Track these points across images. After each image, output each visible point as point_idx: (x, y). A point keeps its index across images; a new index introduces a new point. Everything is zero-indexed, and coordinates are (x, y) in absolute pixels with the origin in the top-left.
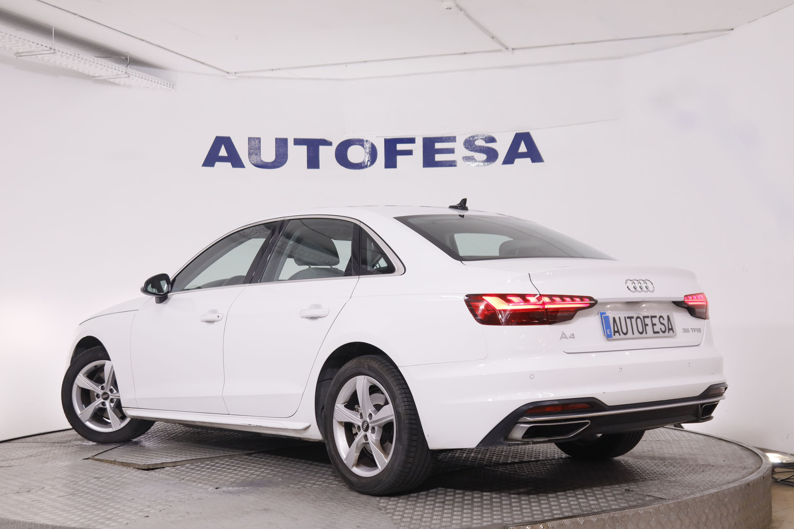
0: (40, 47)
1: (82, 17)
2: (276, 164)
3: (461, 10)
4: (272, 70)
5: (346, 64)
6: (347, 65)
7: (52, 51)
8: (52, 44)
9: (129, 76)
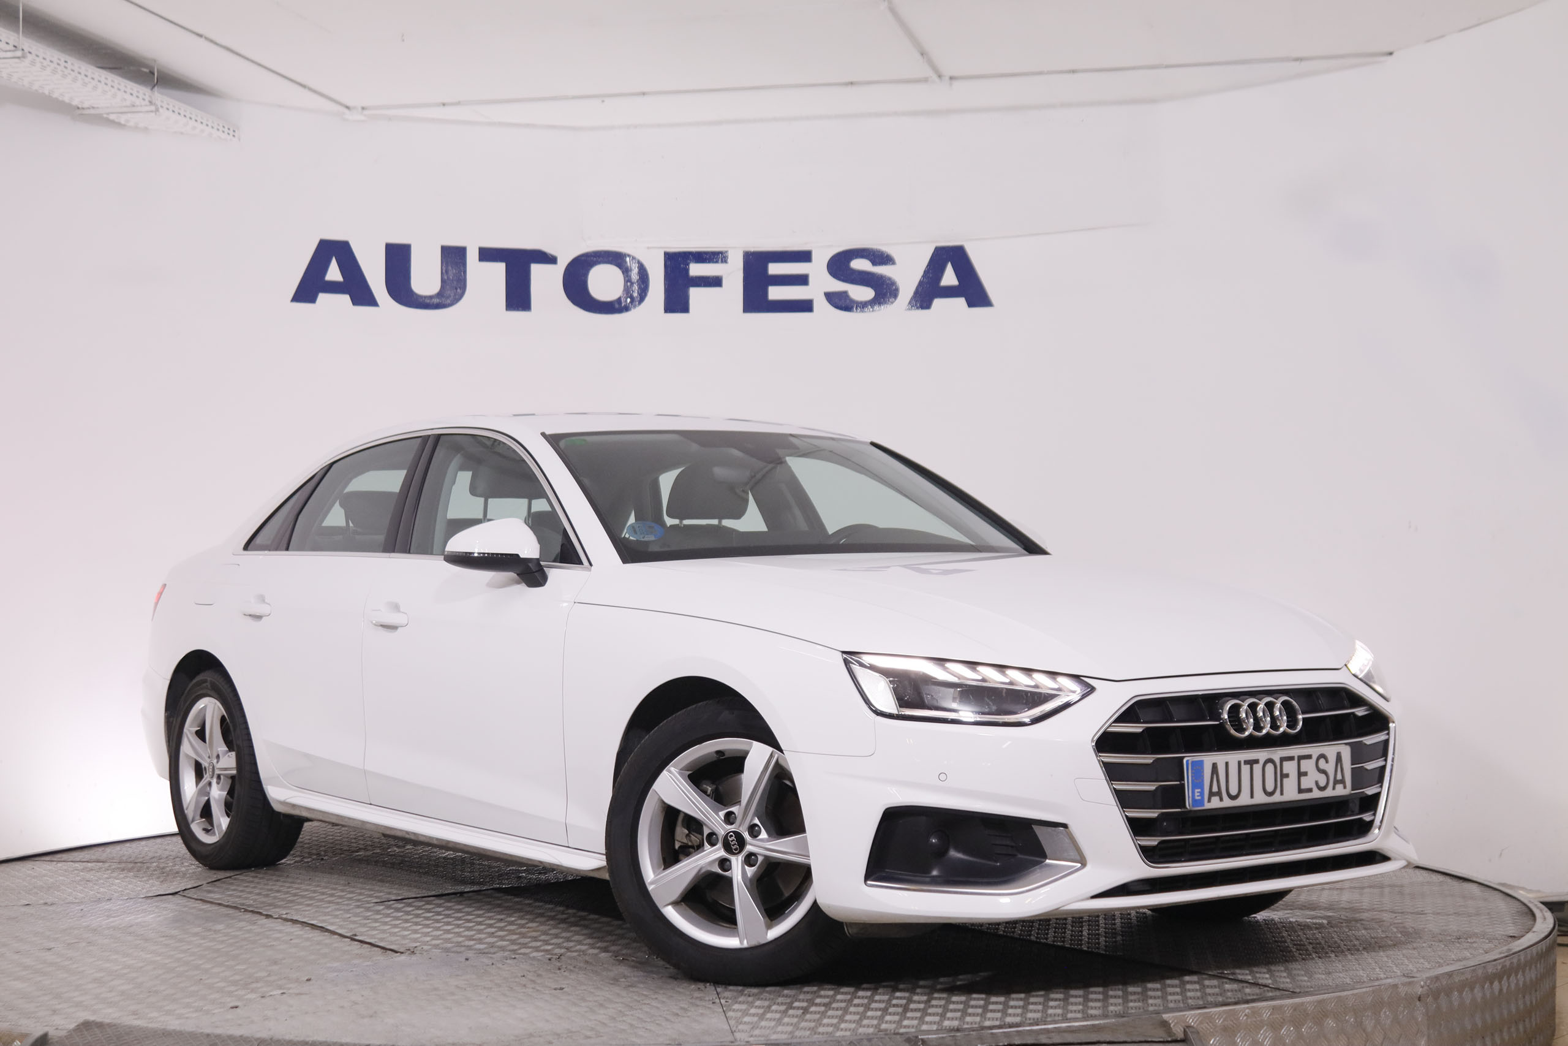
2: (444, 300)
4: (444, 105)
5: (602, 97)
7: (19, 53)
8: (19, 38)
9: (157, 110)
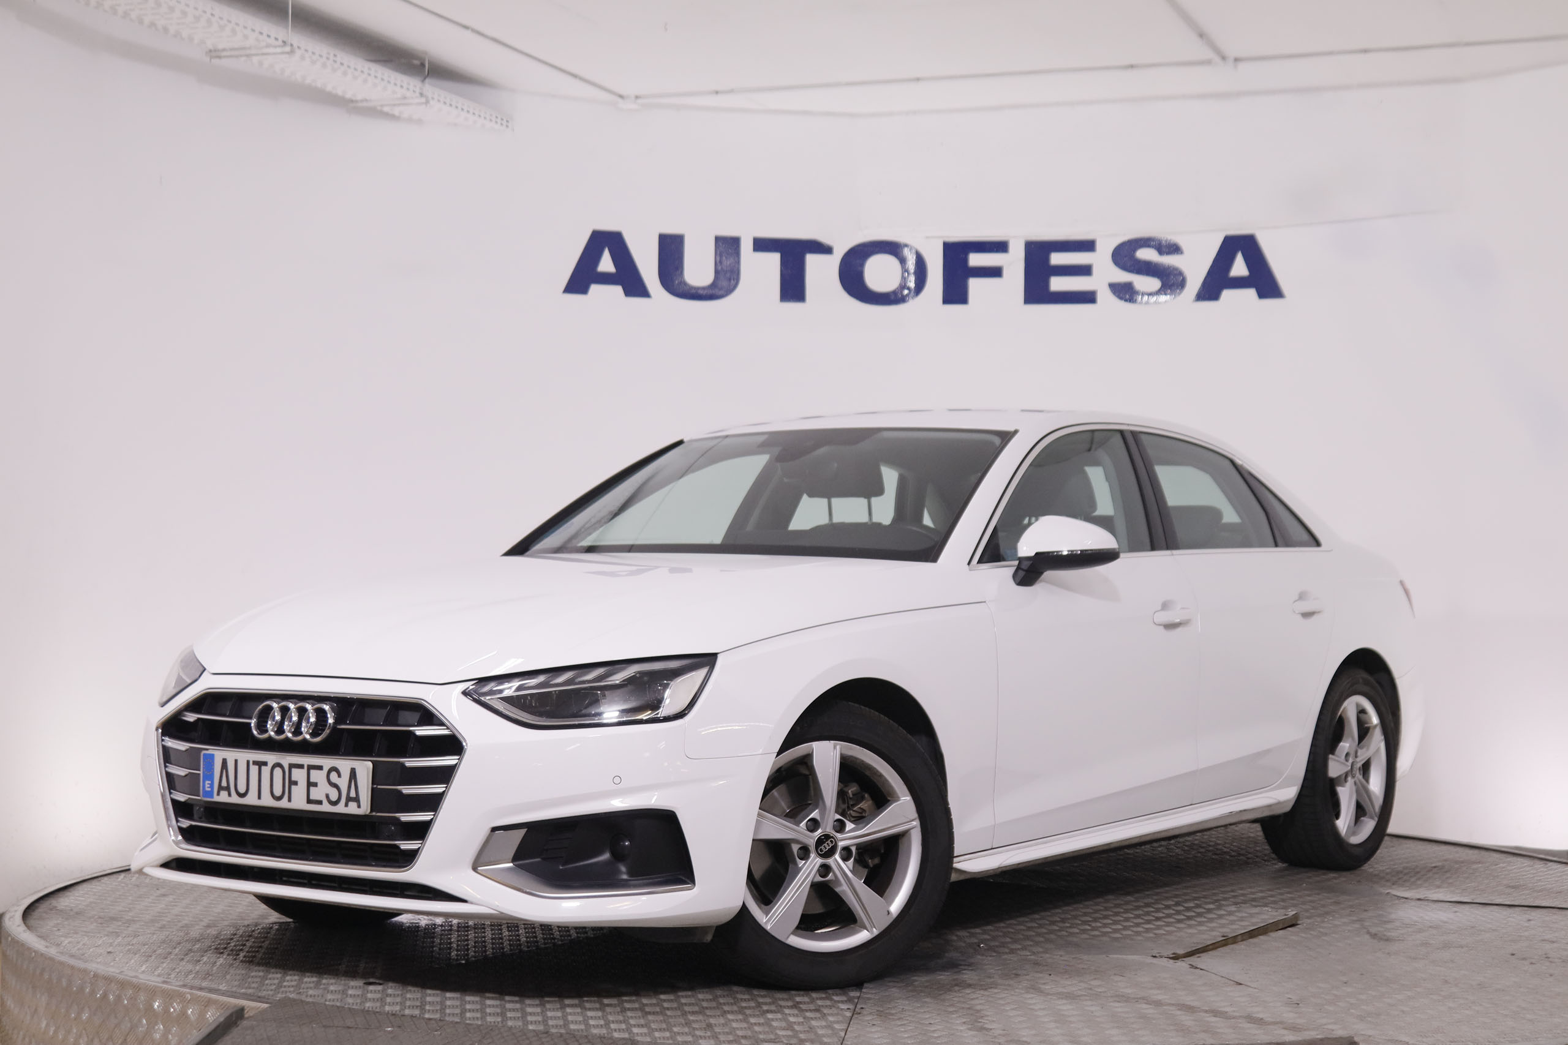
0: (264, 40)
2: (717, 291)
4: (717, 92)
7: (288, 49)
8: (288, 33)
9: (427, 102)
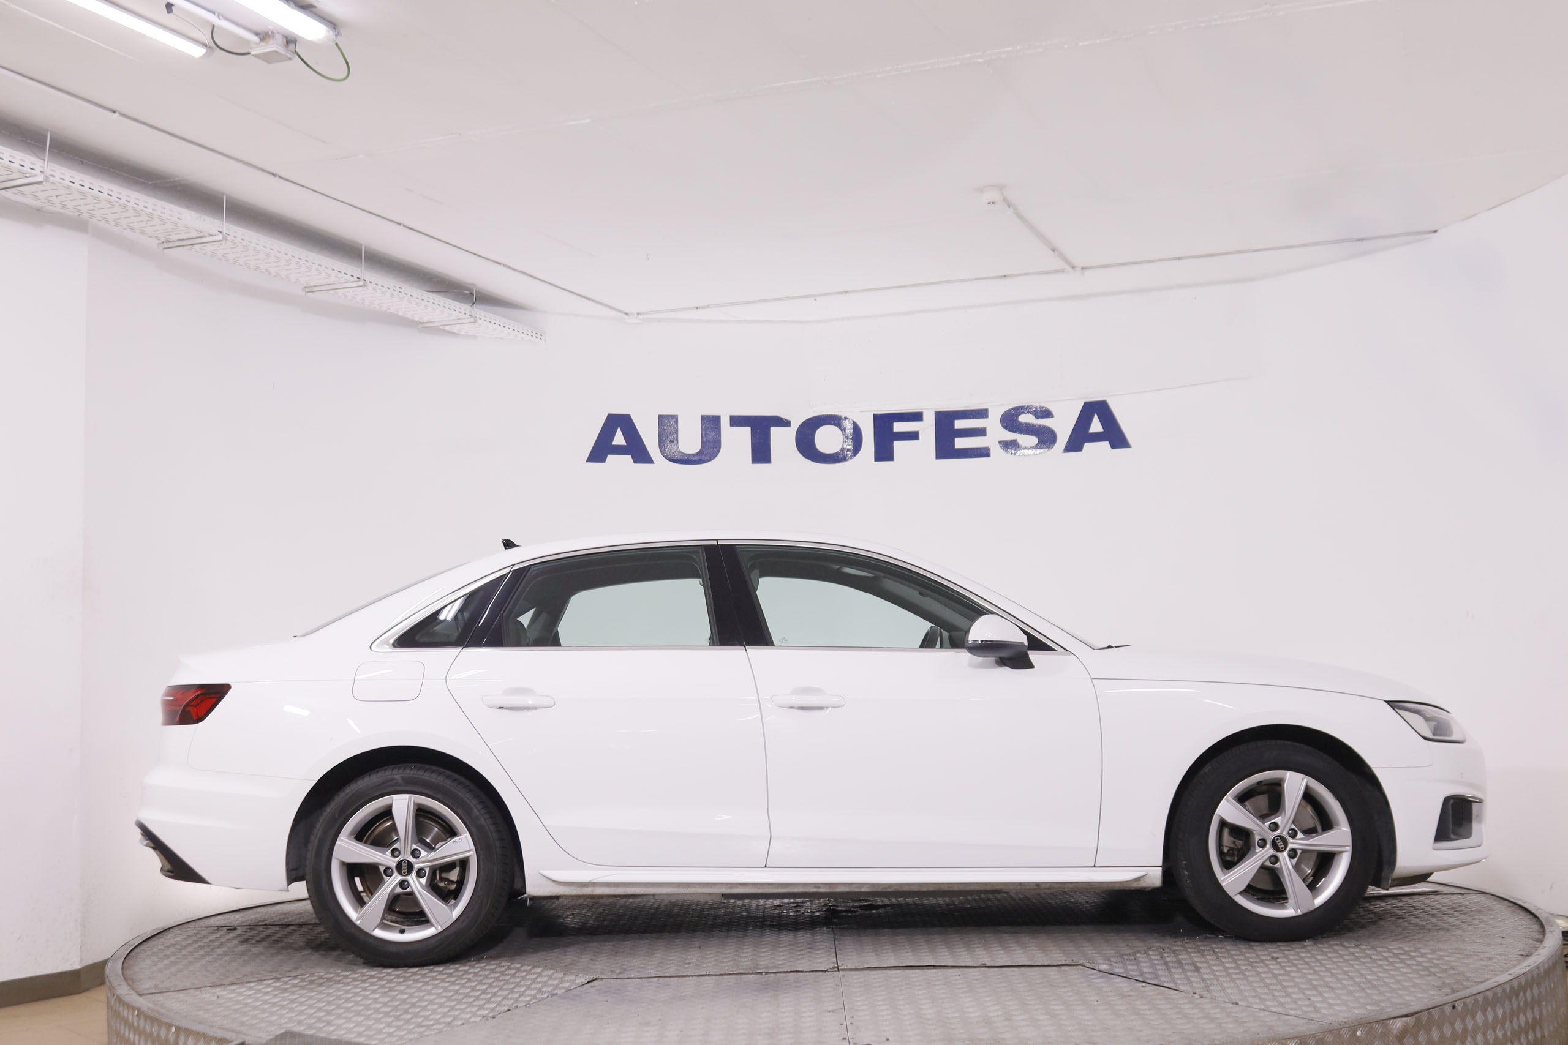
0: (343, 277)
1: (409, 228)
2: (703, 457)
3: (1009, 206)
4: (697, 308)
5: (815, 296)
6: (815, 298)
7: (361, 283)
8: (361, 271)
9: (476, 321)
